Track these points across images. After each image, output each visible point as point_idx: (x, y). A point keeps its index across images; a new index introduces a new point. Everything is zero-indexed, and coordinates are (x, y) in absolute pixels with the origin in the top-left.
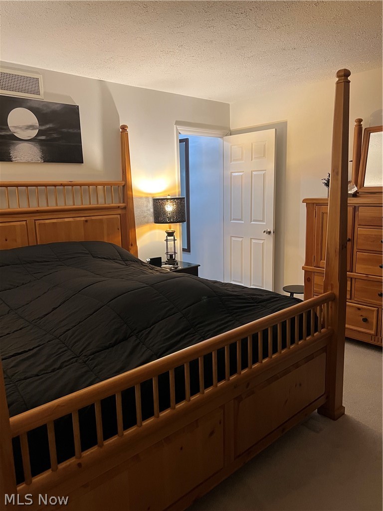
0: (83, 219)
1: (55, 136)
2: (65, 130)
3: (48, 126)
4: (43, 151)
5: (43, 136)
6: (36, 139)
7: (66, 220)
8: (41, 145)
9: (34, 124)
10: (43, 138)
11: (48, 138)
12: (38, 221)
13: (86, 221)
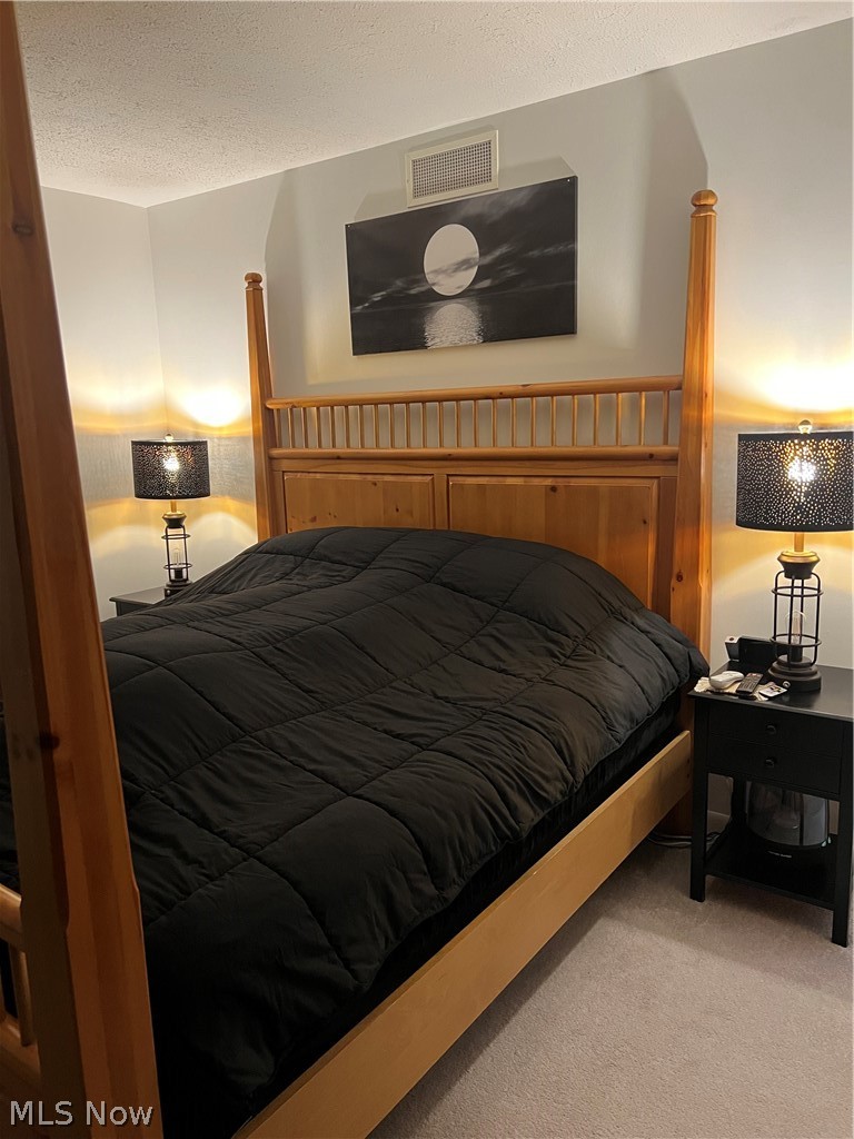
0: (549, 482)
1: (511, 273)
2: (535, 253)
3: (497, 253)
4: (484, 317)
5: (486, 279)
6: (472, 290)
7: (510, 481)
8: (481, 303)
9: (470, 256)
10: (486, 283)
11: (497, 282)
12: (455, 478)
13: (554, 489)
